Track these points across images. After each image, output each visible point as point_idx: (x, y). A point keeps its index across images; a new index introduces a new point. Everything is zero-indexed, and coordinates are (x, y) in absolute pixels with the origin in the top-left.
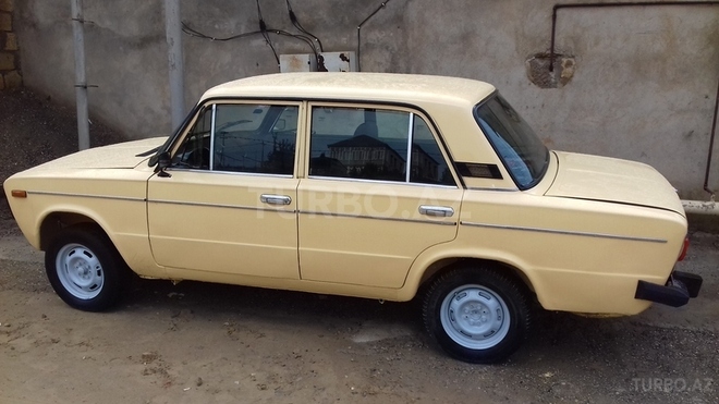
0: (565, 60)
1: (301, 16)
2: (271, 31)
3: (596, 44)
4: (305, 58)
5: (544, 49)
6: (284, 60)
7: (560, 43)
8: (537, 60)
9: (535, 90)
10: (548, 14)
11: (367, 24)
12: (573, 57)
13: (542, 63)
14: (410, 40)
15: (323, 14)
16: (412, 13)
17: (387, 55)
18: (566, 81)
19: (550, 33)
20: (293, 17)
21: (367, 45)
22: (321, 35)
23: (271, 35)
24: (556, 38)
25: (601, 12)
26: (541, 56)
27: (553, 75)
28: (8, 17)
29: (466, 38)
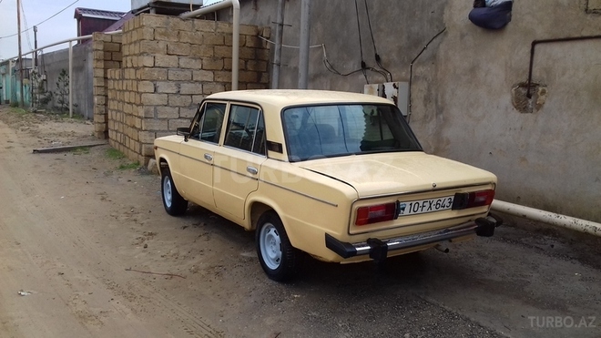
0: (540, 89)
1: (383, 58)
2: (369, 68)
3: (563, 74)
4: (376, 86)
5: (524, 79)
6: (366, 87)
7: (536, 73)
8: (521, 89)
9: (516, 114)
10: (528, 49)
11: (416, 62)
12: (546, 86)
13: (524, 91)
14: (439, 73)
15: (394, 56)
16: (441, 53)
17: (426, 84)
18: (539, 107)
19: (528, 66)
20: (378, 58)
21: (415, 77)
22: (391, 70)
23: (368, 71)
24: (534, 69)
25: (568, 45)
26: (522, 85)
27: (530, 101)
28: (265, 63)
29: (473, 70)
